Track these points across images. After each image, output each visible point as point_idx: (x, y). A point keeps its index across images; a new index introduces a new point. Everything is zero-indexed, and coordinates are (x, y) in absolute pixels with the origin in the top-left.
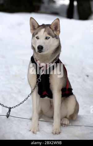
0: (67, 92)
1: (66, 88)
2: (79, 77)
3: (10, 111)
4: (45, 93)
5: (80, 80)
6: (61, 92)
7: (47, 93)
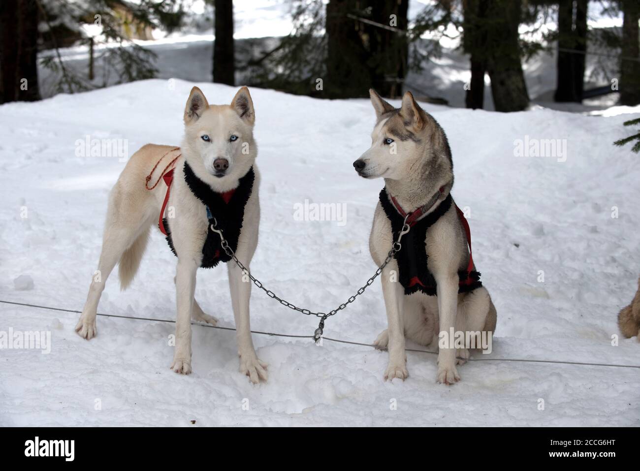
0: (468, 281)
1: (468, 270)
2: (497, 247)
3: (322, 325)
4: (416, 280)
5: (497, 255)
6: (457, 278)
7: (420, 280)
